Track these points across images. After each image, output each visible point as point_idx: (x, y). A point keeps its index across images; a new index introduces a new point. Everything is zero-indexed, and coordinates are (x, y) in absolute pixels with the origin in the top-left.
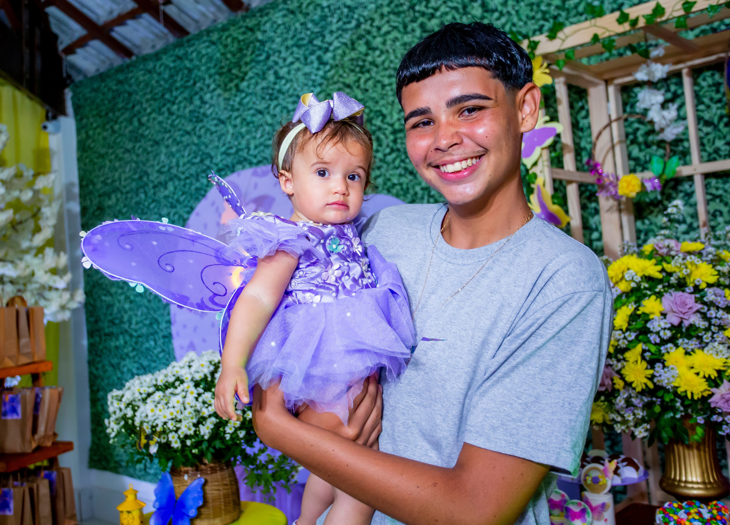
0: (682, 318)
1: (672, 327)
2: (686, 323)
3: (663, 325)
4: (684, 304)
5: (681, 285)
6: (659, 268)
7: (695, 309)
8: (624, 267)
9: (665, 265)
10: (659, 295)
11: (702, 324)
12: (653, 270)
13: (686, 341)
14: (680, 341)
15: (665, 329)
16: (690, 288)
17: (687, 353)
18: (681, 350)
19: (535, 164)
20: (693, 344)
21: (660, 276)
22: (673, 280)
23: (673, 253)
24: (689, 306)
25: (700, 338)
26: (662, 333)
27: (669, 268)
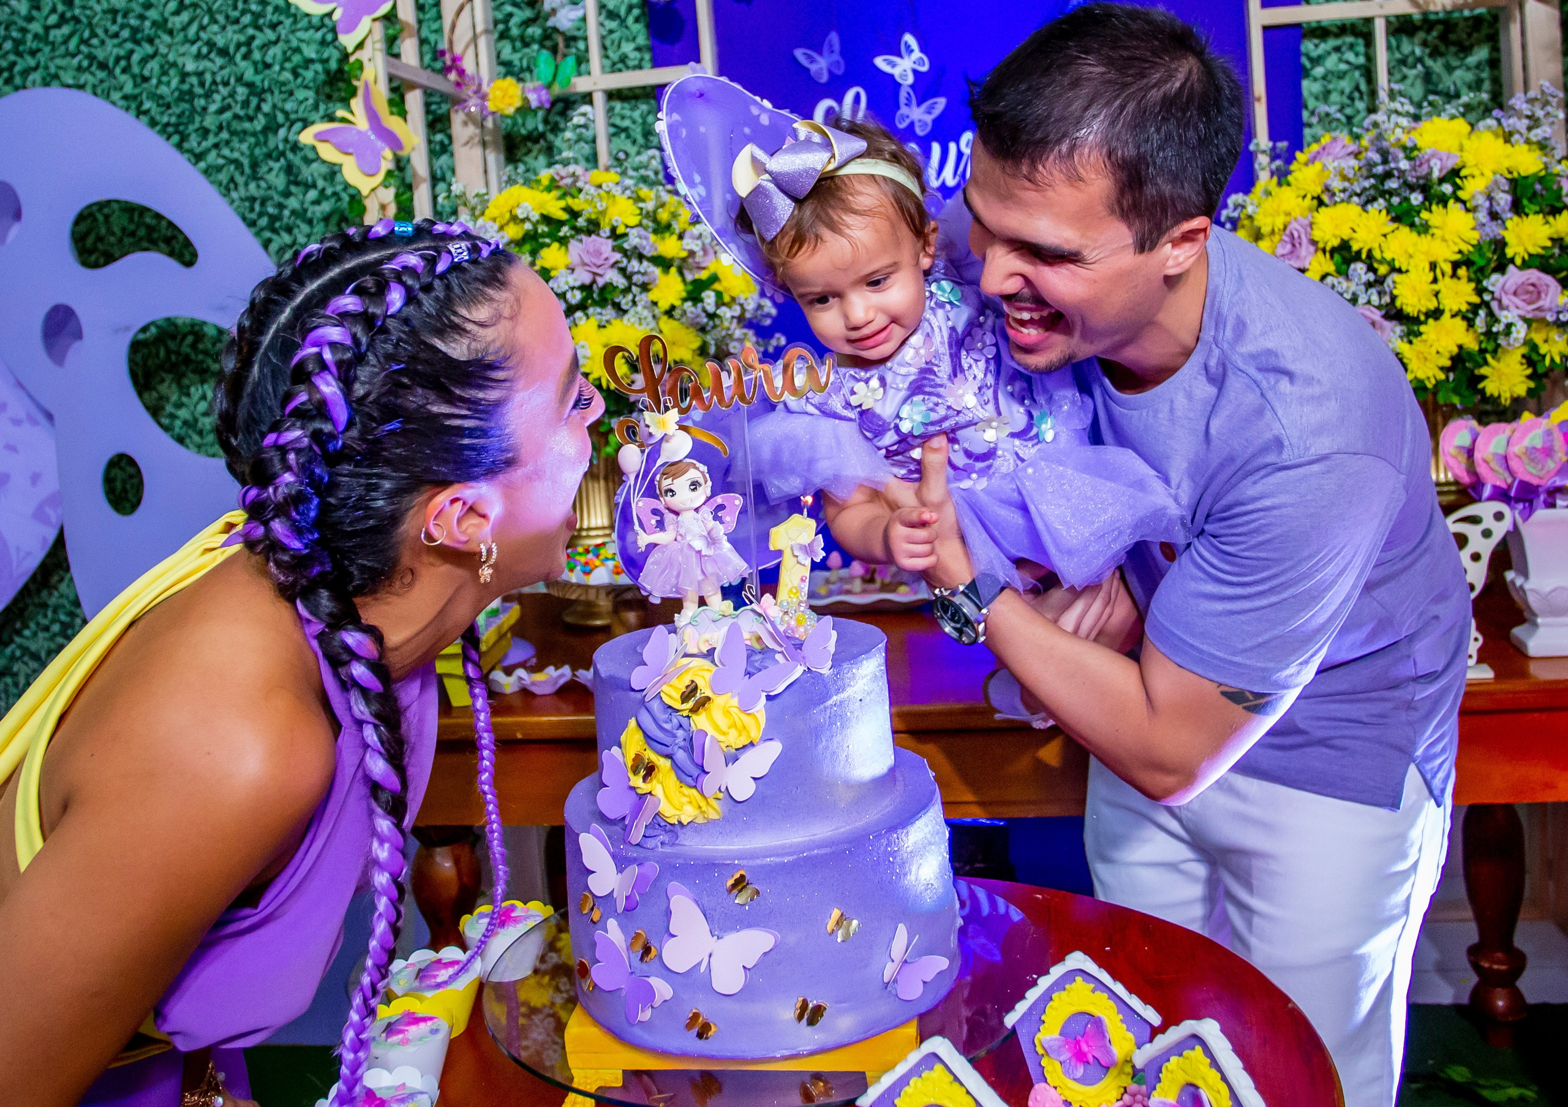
0: (595, 274)
1: (585, 288)
2: (601, 282)
3: (572, 283)
4: (598, 253)
5: (593, 227)
6: (562, 204)
7: (612, 261)
8: (512, 202)
9: (569, 200)
10: (563, 241)
11: (620, 282)
12: (555, 208)
13: (599, 310)
14: (591, 310)
15: (573, 288)
16: (606, 230)
17: (601, 327)
18: (593, 322)
19: (360, 46)
20: (609, 312)
21: (564, 216)
22: (581, 222)
23: (580, 184)
24: (604, 256)
25: (617, 307)
26: (569, 296)
27: (576, 204)
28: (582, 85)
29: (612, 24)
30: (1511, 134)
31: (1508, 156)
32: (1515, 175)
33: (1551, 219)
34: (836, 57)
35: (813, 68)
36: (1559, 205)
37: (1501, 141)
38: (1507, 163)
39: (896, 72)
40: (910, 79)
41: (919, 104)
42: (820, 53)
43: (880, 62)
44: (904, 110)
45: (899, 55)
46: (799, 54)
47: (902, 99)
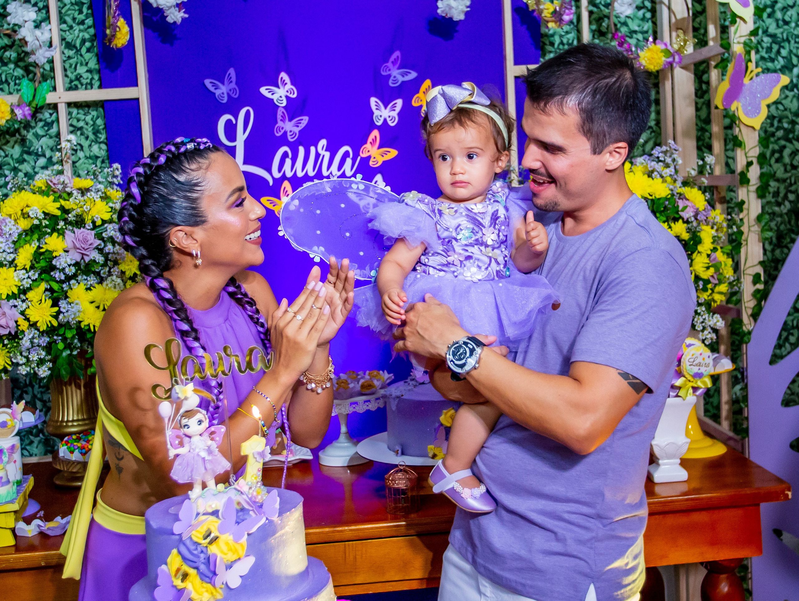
0: (83, 254)
1: (77, 264)
2: (87, 259)
3: (69, 262)
4: (85, 241)
5: (80, 222)
6: (58, 205)
7: (95, 245)
8: (23, 204)
9: (63, 202)
10: (61, 233)
11: (100, 259)
12: (53, 208)
13: (85, 277)
14: (80, 278)
15: (69, 266)
16: (89, 225)
17: (88, 289)
18: (82, 286)
20: (92, 280)
21: (58, 213)
22: (71, 217)
23: (68, 190)
24: (90, 242)
25: (97, 274)
26: (67, 270)
27: (67, 205)
28: (51, 98)
29: (71, 53)
30: (652, 172)
31: (650, 186)
32: (653, 197)
33: (672, 225)
34: (233, 85)
35: (218, 93)
36: (677, 216)
37: (646, 176)
38: (649, 190)
39: (275, 97)
40: (284, 103)
41: (290, 120)
42: (223, 83)
43: (263, 90)
44: (280, 124)
45: (278, 87)
46: (208, 82)
47: (279, 117)
